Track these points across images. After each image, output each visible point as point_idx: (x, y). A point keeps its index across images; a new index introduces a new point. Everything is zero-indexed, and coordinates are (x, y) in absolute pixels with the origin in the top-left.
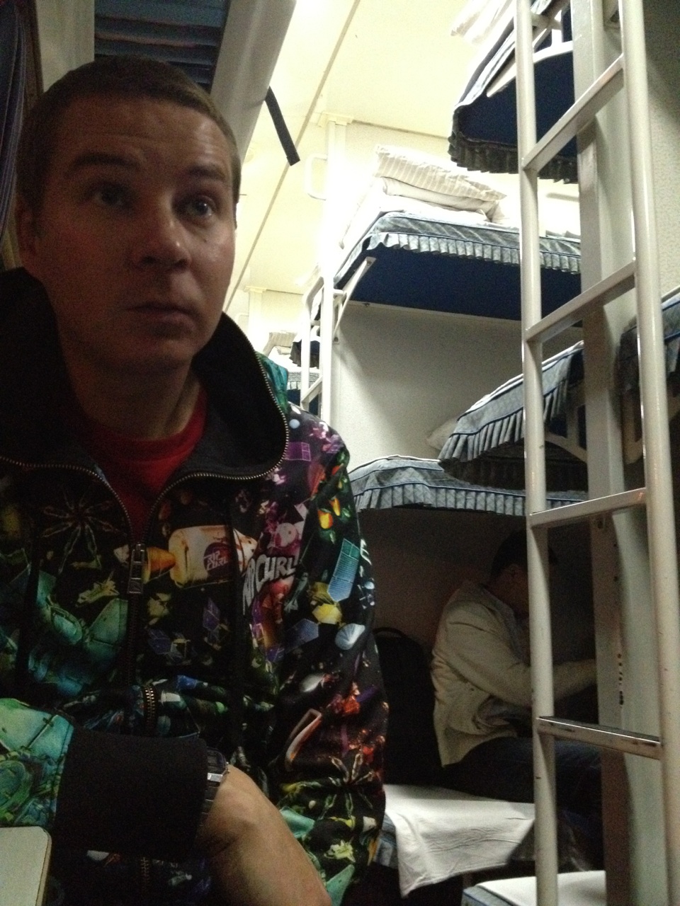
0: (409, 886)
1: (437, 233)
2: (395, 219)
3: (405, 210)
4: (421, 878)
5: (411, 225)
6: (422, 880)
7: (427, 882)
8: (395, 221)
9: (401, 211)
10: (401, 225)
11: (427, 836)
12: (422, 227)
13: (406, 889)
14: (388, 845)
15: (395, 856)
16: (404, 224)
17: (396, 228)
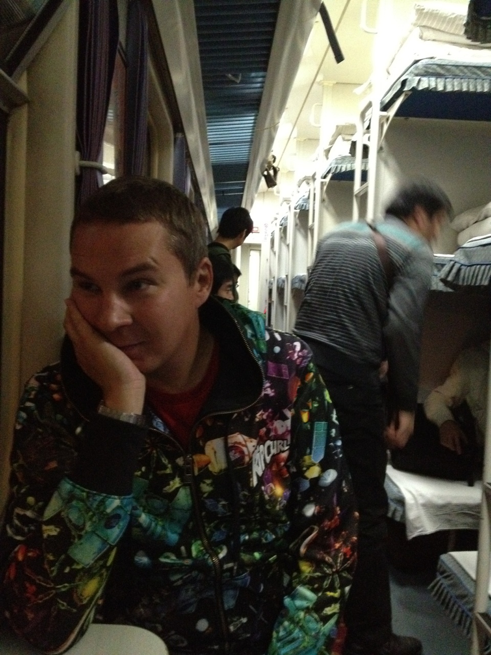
0: (412, 535)
1: (461, 74)
2: (426, 66)
3: (435, 56)
4: (420, 530)
5: (439, 70)
6: (421, 532)
7: (424, 533)
8: (426, 67)
9: (432, 58)
10: (431, 71)
11: (424, 505)
12: (448, 70)
13: (410, 536)
14: (399, 508)
15: (404, 516)
16: (433, 69)
17: (427, 73)
